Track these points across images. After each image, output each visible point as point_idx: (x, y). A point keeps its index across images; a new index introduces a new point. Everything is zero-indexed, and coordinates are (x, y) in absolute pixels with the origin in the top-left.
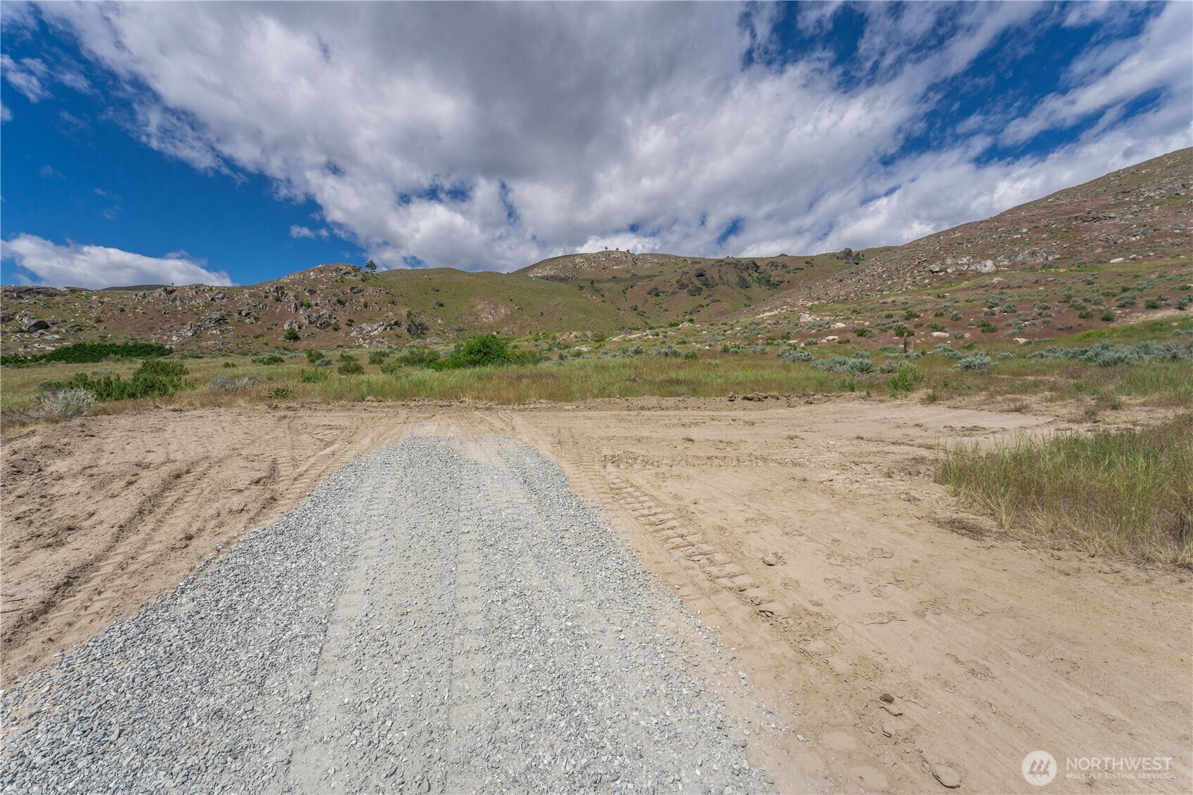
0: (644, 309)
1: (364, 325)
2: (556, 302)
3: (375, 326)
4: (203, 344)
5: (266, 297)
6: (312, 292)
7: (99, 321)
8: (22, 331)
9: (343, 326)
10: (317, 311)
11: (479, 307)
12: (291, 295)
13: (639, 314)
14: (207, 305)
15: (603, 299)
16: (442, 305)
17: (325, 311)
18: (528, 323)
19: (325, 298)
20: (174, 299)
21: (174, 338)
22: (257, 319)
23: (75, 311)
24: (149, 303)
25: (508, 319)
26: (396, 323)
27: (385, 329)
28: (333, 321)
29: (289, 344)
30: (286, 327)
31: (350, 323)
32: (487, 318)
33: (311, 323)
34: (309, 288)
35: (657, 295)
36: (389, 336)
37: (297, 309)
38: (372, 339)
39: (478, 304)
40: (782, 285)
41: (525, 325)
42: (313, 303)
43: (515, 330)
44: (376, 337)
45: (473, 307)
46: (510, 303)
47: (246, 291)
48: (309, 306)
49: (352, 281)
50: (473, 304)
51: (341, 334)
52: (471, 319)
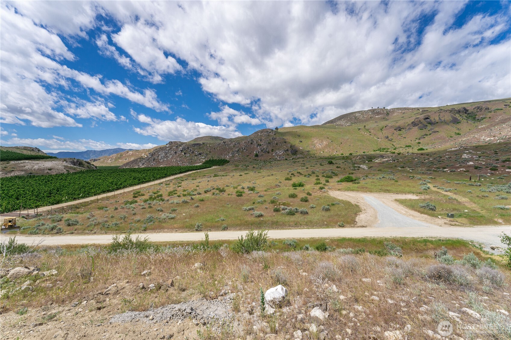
0: (392, 138)
1: (277, 151)
2: (347, 138)
3: (280, 152)
4: (235, 159)
5: (249, 143)
6: (261, 140)
7: (210, 152)
8: (196, 156)
9: (270, 151)
10: (263, 147)
11: (315, 142)
12: (255, 141)
13: (389, 140)
14: (234, 146)
15: (370, 134)
16: (301, 142)
17: (265, 147)
18: (335, 147)
19: (265, 142)
20: (226, 145)
21: (227, 157)
22: (246, 150)
23: (205, 149)
24: (220, 146)
25: (327, 146)
26: (287, 150)
27: (284, 152)
28: (267, 150)
29: (256, 158)
30: (255, 152)
31: (272, 150)
32: (319, 146)
33: (261, 151)
34: (260, 139)
35: (400, 130)
36: (285, 155)
37: (257, 147)
38: (280, 156)
39: (315, 141)
40: (484, 120)
41: (334, 148)
42: (261, 144)
43: (330, 150)
44: (281, 155)
45: (313, 142)
46: (327, 139)
47: (243, 141)
48: (260, 145)
49: (272, 135)
50: (313, 140)
51: (270, 154)
52: (313, 147)
